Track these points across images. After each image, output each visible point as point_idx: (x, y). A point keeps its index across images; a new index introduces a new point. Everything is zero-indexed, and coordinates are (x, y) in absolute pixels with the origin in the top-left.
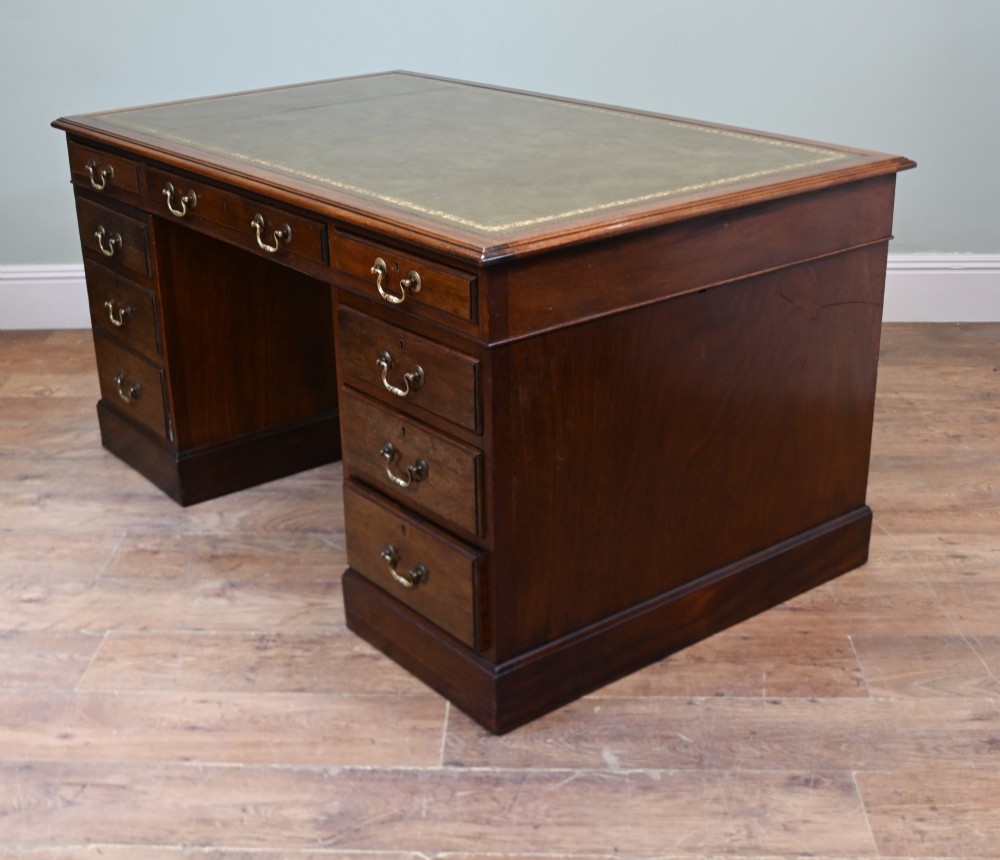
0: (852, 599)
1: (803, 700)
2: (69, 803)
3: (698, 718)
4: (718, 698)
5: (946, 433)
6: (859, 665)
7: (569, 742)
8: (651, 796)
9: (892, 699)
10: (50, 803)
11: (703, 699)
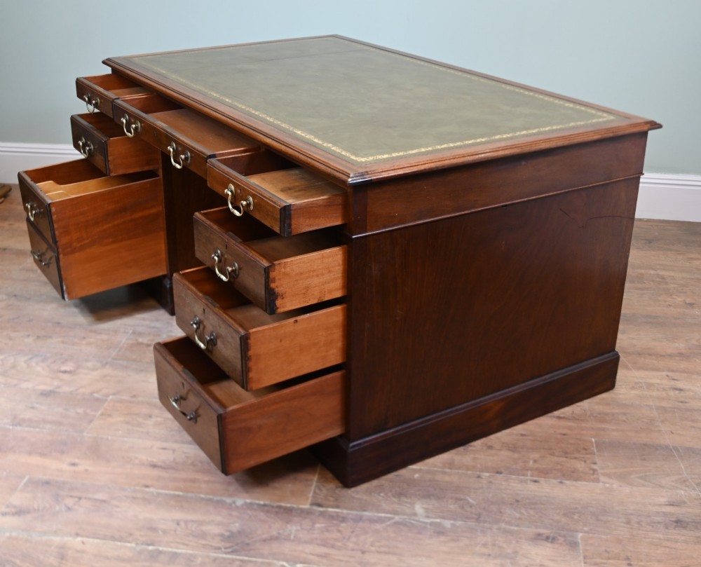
0: (600, 414)
1: (555, 481)
2: (69, 509)
3: (482, 488)
4: (498, 475)
5: (684, 301)
6: (597, 460)
7: (395, 497)
8: (442, 538)
9: (615, 486)
10: (57, 508)
11: (487, 474)
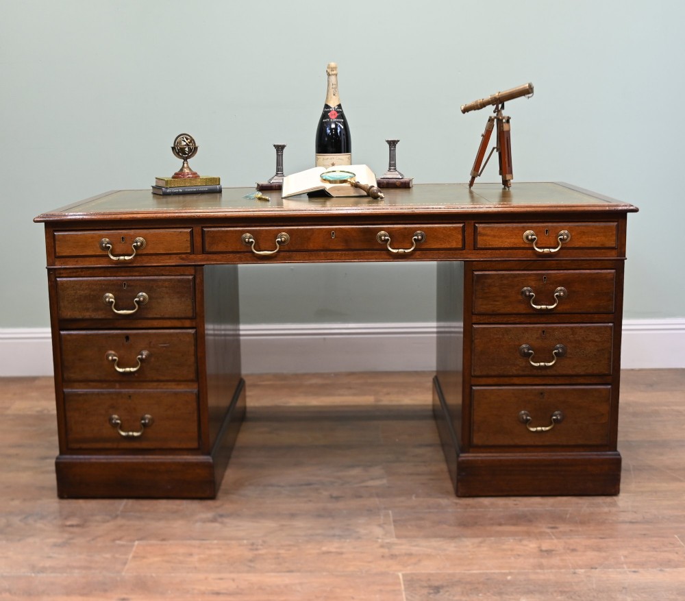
1: (655, 570)
3: (582, 581)
4: (593, 570)
7: (495, 596)
11: (583, 571)
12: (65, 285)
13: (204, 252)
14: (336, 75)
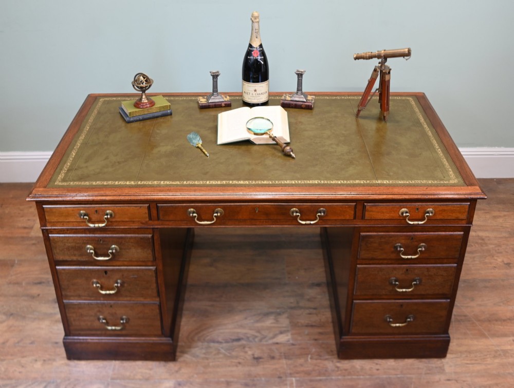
12: (56, 240)
13: (158, 219)
14: (258, 22)
